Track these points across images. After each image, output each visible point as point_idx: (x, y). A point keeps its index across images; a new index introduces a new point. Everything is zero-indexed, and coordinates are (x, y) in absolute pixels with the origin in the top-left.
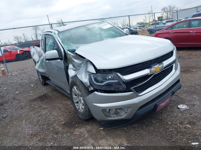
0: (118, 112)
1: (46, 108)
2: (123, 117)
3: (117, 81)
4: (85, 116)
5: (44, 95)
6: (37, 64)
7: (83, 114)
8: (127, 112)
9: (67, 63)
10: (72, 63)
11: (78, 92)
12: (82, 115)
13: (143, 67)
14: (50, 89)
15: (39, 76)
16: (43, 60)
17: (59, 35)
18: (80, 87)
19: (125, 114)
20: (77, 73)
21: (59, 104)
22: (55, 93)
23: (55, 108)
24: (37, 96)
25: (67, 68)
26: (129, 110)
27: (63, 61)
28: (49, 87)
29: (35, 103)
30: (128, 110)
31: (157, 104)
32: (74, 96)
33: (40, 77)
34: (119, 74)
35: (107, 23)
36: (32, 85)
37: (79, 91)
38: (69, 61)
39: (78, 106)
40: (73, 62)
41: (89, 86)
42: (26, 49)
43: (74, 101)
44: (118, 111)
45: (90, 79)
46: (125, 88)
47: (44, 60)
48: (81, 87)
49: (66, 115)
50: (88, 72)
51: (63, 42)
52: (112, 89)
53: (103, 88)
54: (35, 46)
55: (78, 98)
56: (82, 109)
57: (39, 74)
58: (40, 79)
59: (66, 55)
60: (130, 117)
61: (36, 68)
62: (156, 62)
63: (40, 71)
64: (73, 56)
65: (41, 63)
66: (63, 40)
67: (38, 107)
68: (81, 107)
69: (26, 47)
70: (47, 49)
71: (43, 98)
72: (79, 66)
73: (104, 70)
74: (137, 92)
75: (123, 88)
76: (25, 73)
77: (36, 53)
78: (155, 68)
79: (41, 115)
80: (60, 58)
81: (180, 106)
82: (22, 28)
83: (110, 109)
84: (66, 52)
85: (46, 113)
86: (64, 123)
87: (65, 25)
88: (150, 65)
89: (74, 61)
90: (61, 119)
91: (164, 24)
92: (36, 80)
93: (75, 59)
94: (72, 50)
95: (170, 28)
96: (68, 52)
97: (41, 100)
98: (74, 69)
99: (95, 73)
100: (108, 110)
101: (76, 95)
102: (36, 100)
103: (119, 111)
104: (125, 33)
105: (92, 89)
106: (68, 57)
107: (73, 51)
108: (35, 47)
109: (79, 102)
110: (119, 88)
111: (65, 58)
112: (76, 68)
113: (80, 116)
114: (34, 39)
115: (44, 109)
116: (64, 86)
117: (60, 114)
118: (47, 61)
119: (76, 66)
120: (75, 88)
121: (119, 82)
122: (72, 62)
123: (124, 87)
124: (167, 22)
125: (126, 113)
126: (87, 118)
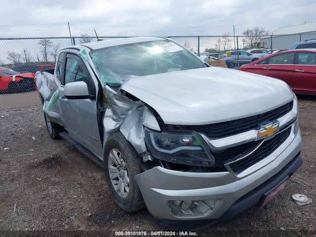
0: (196, 205)
1: (58, 183)
2: (206, 215)
3: (199, 148)
4: (131, 206)
5: (54, 158)
6: (47, 102)
7: (125, 202)
8: (213, 206)
9: (102, 105)
10: (111, 107)
11: (119, 161)
12: (124, 204)
13: (246, 126)
14: (64, 146)
15: (46, 124)
16: (58, 97)
17: (91, 55)
18: (126, 153)
19: (210, 210)
20: (118, 125)
21: (80, 178)
22: (73, 155)
23: (73, 184)
24: (41, 158)
25: (101, 115)
26: (218, 204)
27: (95, 102)
28: (62, 144)
29: (37, 171)
30: (216, 204)
31: (265, 194)
32: (111, 167)
33: (49, 124)
34: (203, 136)
35: (174, 42)
36: (34, 138)
37: (122, 160)
38: (107, 102)
39: (116, 184)
40: (114, 106)
41: (145, 153)
42: (28, 75)
43: (111, 176)
44: (195, 203)
45: (148, 141)
46: (213, 163)
47: (60, 98)
48: (128, 152)
49: (93, 199)
50: (144, 126)
51: (97, 68)
52: (189, 162)
53: (172, 160)
54: (45, 71)
55: (119, 171)
56: (125, 191)
57: (48, 120)
58: (48, 128)
59: (102, 92)
60: (217, 217)
61: (44, 109)
62: (267, 118)
63: (50, 115)
64: (116, 95)
65: (55, 102)
66: (98, 66)
67: (43, 179)
68: (122, 188)
69: (28, 71)
70: (67, 78)
71: (52, 163)
72: (125, 112)
73: (175, 126)
74: (234, 171)
75: (209, 163)
76: (22, 115)
77: (45, 83)
78: (265, 129)
79: (47, 196)
80: (91, 96)
81: (296, 197)
82: (24, 39)
83: (183, 200)
84: (103, 87)
85: (57, 193)
86: (90, 216)
87: (100, 40)
88: (256, 122)
89: (115, 104)
90: (85, 205)
91: (249, 55)
92: (42, 129)
93: (117, 99)
94: (115, 84)
95: (263, 62)
96: (107, 86)
97: (49, 168)
98: (115, 117)
99: (159, 130)
100: (178, 203)
101: (115, 165)
102: (40, 165)
103: (198, 205)
104: (204, 62)
105: (150, 159)
106: (106, 97)
107: (116, 86)
108: (45, 73)
109: (120, 179)
110: (201, 162)
111: (99, 97)
112: (119, 116)
113: (120, 205)
114: (42, 59)
115: (54, 184)
116: (93, 146)
117: (82, 197)
118: (66, 100)
119: (119, 113)
120: (115, 152)
121: (203, 150)
122: (112, 105)
123: (211, 161)
124: (253, 52)
125: (212, 209)
126: (133, 210)
